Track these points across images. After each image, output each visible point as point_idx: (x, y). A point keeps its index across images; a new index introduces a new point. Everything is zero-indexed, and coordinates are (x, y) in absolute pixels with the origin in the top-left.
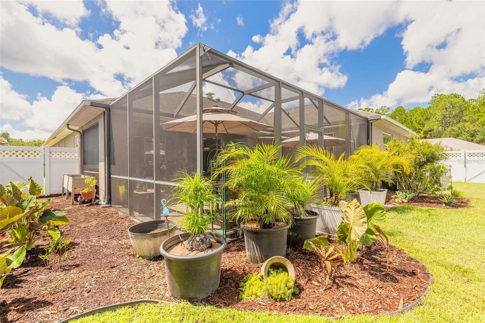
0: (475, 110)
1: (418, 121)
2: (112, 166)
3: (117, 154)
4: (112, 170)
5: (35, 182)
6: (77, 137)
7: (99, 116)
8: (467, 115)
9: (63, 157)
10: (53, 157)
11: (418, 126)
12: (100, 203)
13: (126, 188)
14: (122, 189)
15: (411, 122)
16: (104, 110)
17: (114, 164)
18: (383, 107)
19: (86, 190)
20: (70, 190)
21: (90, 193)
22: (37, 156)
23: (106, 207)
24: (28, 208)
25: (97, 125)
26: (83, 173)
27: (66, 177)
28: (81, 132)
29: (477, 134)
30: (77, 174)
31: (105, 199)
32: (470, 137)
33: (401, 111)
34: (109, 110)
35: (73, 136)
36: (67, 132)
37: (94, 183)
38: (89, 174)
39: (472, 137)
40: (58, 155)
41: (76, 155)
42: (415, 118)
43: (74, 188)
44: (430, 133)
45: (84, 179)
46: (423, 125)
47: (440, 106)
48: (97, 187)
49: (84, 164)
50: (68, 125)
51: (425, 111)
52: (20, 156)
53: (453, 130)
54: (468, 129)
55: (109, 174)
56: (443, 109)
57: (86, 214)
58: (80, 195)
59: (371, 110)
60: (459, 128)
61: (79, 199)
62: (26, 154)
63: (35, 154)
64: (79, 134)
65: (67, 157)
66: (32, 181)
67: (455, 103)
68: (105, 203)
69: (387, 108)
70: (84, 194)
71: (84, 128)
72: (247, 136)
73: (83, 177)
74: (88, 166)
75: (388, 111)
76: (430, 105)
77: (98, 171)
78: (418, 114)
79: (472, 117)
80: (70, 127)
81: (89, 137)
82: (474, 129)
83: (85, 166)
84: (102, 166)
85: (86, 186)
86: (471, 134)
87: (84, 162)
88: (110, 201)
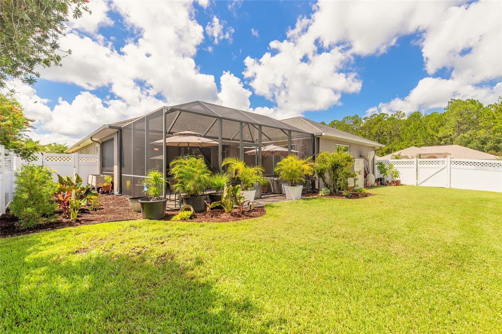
0: (490, 117)
1: (432, 127)
2: (123, 168)
3: (125, 160)
4: (123, 171)
5: (79, 176)
6: (98, 145)
7: (114, 134)
8: (481, 122)
9: (88, 161)
10: (81, 161)
11: (432, 133)
12: (114, 193)
13: (131, 183)
14: (128, 183)
15: (424, 128)
16: (118, 130)
17: (124, 167)
18: (398, 112)
19: (105, 184)
20: (94, 184)
21: (107, 186)
22: (70, 161)
23: (119, 195)
24: (80, 188)
25: (113, 139)
26: (102, 174)
27: (90, 177)
28: (101, 143)
29: (488, 142)
30: (98, 174)
31: (118, 190)
32: (481, 144)
33: (416, 117)
34: (121, 130)
35: (94, 145)
36: (90, 141)
37: (111, 179)
38: (106, 174)
39: (483, 144)
40: (84, 160)
41: (97, 160)
42: (430, 124)
43: (97, 183)
44: (444, 139)
45: (104, 177)
46: (438, 132)
47: (455, 112)
48: (112, 183)
49: (103, 167)
50: (91, 138)
51: (441, 117)
52: (62, 161)
53: (464, 137)
54: (479, 136)
55: (121, 173)
56: (458, 115)
57: (106, 199)
58: (101, 188)
59: (386, 116)
60: (471, 136)
61: (100, 190)
62: (66, 159)
63: (68, 159)
64: (99, 144)
65: (91, 161)
66: (78, 176)
67: (470, 109)
68: (118, 193)
69: (402, 113)
70: (104, 187)
71: (103, 140)
72: (230, 146)
73: (102, 176)
74: (106, 168)
75: (404, 117)
76: (446, 111)
77: (113, 172)
78: (432, 120)
79: (486, 123)
80: (93, 139)
81: (107, 147)
82: (485, 136)
83: (103, 168)
84: (116, 168)
85: (105, 181)
86: (482, 141)
87: (103, 165)
88: (121, 192)
